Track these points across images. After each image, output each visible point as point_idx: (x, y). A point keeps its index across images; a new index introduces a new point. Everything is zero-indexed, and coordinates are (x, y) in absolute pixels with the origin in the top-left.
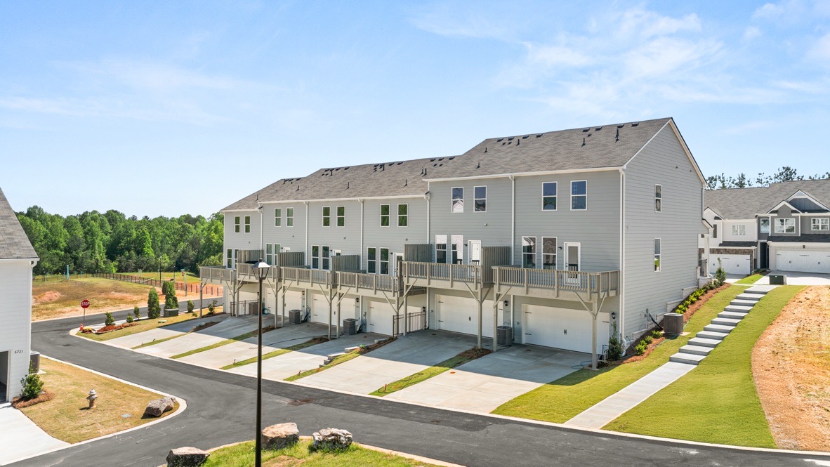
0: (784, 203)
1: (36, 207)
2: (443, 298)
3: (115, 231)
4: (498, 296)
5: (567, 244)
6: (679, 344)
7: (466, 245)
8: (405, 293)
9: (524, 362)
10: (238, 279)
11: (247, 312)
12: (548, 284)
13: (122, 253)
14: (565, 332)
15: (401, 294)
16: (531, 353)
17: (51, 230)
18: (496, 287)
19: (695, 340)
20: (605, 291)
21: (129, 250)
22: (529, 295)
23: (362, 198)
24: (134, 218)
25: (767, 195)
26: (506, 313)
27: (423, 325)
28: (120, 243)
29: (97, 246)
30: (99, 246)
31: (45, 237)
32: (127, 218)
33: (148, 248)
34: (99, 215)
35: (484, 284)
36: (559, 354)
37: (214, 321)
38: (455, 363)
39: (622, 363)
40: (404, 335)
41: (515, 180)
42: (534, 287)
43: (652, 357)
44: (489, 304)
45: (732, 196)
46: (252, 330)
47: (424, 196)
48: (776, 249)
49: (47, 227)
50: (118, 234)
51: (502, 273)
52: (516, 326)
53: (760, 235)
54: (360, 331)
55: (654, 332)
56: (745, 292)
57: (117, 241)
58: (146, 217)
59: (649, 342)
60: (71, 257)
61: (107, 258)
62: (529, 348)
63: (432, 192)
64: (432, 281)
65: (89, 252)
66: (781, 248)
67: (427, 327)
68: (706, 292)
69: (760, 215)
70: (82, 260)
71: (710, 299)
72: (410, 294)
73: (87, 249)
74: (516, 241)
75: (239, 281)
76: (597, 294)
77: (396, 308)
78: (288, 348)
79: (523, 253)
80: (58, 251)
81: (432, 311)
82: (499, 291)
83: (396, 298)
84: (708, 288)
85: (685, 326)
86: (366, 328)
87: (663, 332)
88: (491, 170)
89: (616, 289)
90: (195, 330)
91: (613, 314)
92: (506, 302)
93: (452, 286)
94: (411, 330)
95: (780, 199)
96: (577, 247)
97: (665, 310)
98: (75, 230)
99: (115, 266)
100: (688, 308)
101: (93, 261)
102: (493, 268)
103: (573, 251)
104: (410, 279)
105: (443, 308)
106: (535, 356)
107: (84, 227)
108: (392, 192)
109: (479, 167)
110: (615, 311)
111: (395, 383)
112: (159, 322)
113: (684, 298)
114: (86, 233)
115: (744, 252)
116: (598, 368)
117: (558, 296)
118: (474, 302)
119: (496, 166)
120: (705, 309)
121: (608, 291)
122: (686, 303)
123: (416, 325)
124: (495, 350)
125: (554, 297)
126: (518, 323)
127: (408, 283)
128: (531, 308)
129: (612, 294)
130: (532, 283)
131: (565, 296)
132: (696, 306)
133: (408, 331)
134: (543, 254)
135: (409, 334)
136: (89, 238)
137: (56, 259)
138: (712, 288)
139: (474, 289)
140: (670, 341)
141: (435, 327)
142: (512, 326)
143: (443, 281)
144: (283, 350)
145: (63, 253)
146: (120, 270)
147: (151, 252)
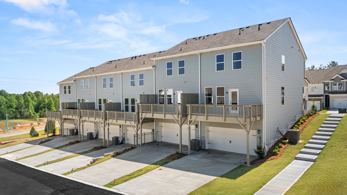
0: (337, 75)
1: (3, 90)
2: (163, 124)
3: (38, 100)
4: (190, 122)
5: (231, 91)
6: (298, 148)
7: (175, 94)
8: (141, 122)
9: (205, 161)
10: (62, 117)
11: (69, 134)
12: (218, 113)
13: (41, 109)
14: (230, 142)
15: (139, 122)
16: (210, 155)
17: (9, 100)
18: (189, 117)
19: (307, 145)
20: (254, 117)
21: (44, 108)
22: (208, 121)
23: (121, 72)
24: (47, 94)
25: (327, 73)
26: (197, 131)
27: (153, 139)
28: (40, 105)
29: (30, 107)
30: (31, 106)
31: (6, 103)
32: (44, 94)
33: (53, 107)
34: (32, 93)
35: (182, 115)
36: (227, 155)
37: (50, 139)
38: (163, 163)
39: (265, 161)
40: (141, 145)
41: (200, 55)
42: (211, 116)
43: (283, 156)
44: (185, 127)
45: (310, 73)
46: (66, 144)
47: (151, 68)
48: (333, 97)
49: (7, 99)
50: (40, 101)
51: (192, 108)
52: (202, 139)
53: (325, 92)
54: (122, 143)
55: (283, 141)
56: (330, 117)
57: (39, 104)
58: (52, 94)
59: (280, 147)
60: (18, 111)
61: (35, 112)
62: (209, 151)
63: (156, 65)
64: (154, 114)
65: (27, 109)
66: (336, 97)
67: (155, 140)
68: (308, 118)
69: (325, 82)
70: (24, 113)
71: (311, 121)
72: (143, 122)
73: (26, 108)
74: (202, 90)
75: (63, 118)
76: (249, 119)
77: (136, 130)
78: (79, 154)
79: (205, 97)
80: (12, 109)
81: (157, 131)
82: (191, 119)
83: (136, 125)
84: (309, 116)
85: (300, 137)
86: (125, 141)
87: (287, 141)
88: (188, 51)
89: (261, 116)
90: (39, 144)
91: (259, 131)
92: (196, 125)
93: (165, 117)
94: (146, 142)
95: (334, 74)
96: (236, 92)
97: (287, 127)
98: (20, 100)
99: (38, 115)
100: (300, 126)
101: (28, 113)
102: (187, 105)
103: (234, 94)
104: (143, 113)
105: (164, 130)
106: (213, 157)
107: (24, 99)
108: (136, 67)
109: (181, 50)
110: (260, 130)
111: (123, 177)
112: (26, 140)
113: (296, 121)
114: (25, 101)
115: (317, 100)
116: (250, 164)
117: (225, 121)
118: (177, 126)
119: (190, 49)
120: (309, 127)
121: (256, 116)
122: (297, 123)
123: (149, 139)
124: (189, 153)
125: (223, 121)
126: (203, 137)
127: (142, 116)
128: (211, 128)
129: (258, 118)
130: (210, 113)
131: (229, 120)
132: (304, 125)
133: (143, 142)
134: (217, 97)
135: (143, 145)
136: (26, 103)
137: (11, 113)
138: (311, 116)
139: (177, 118)
140: (292, 146)
141: (159, 140)
142: (200, 139)
143: (160, 114)
144: (77, 154)
145: (15, 110)
146: (40, 117)
147: (54, 109)
